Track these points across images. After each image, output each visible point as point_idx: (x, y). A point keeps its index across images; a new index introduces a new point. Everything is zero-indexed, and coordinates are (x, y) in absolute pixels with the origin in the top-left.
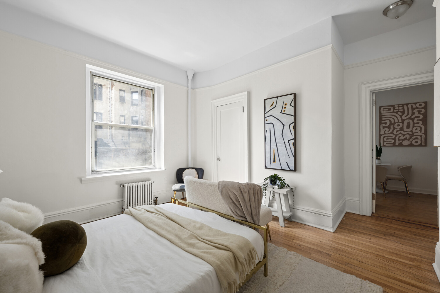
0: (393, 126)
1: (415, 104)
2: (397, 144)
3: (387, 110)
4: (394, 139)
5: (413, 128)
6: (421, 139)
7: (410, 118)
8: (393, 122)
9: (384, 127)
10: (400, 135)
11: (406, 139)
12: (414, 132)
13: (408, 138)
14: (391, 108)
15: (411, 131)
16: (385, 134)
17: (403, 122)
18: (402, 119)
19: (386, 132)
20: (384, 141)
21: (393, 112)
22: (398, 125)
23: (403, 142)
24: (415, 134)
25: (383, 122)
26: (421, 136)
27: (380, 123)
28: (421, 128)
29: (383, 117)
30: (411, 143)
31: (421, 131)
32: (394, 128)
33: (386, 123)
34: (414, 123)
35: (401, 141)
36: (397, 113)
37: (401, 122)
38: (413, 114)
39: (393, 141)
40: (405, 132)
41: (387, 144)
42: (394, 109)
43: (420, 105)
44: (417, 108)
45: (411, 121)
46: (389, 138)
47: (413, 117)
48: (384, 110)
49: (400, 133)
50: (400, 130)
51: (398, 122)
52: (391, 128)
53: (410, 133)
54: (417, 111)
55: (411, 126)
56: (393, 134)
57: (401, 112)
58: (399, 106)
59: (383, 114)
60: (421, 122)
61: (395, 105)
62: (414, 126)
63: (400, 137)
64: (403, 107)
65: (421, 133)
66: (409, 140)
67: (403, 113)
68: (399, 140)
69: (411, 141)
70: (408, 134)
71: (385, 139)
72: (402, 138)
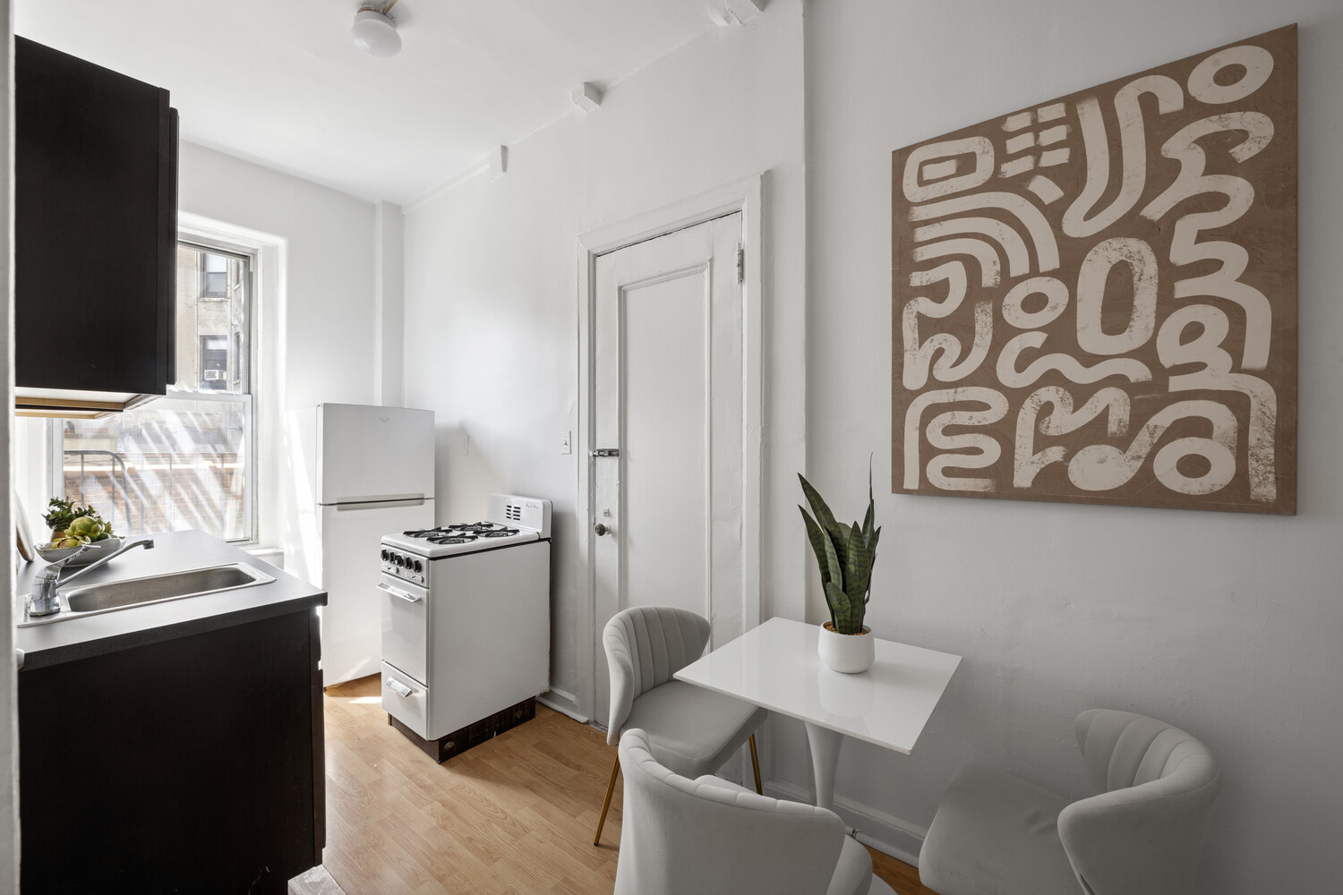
0: (989, 307)
1: (1179, 70)
2: (1024, 476)
3: (950, 167)
4: (1003, 432)
5: (1161, 317)
6: (1243, 431)
7: (1131, 225)
8: (989, 278)
9: (928, 327)
10: (1049, 394)
11: (1095, 432)
12: (1167, 360)
13: (1113, 427)
14: (978, 152)
15: (1146, 353)
16: (933, 384)
17: (1068, 273)
18: (1062, 239)
19: (944, 372)
20: (927, 452)
21: (996, 183)
22: (1035, 303)
23: (1073, 466)
24: (1177, 384)
25: (918, 279)
26: (1237, 403)
27: (902, 294)
28: (1236, 314)
29: (922, 234)
30: (1146, 473)
31: (1234, 344)
32: (1003, 333)
33: (938, 292)
34: (1169, 274)
35: (1055, 454)
36: (1018, 185)
37: (1052, 274)
38: (1162, 173)
39: (992, 451)
40: (1089, 360)
41: (948, 472)
42: (1002, 157)
43: (1230, 75)
44: (1194, 110)
45: (1137, 248)
46: (963, 418)
47: (1156, 210)
48: (926, 177)
49: (1054, 377)
50: (1047, 349)
51: (1034, 271)
52: (978, 328)
53: (1138, 372)
54: (1201, 141)
55: (1145, 299)
56: (997, 385)
57: (1050, 173)
58: (1034, 121)
59: (920, 214)
60: (1235, 257)
61: (1003, 119)
62: (1167, 304)
63: (1046, 410)
64: (1072, 120)
65: (1237, 368)
66: (1122, 443)
67: (1072, 177)
68: (1042, 442)
69: (1144, 451)
70: (1117, 381)
71: (935, 437)
72: (1065, 420)
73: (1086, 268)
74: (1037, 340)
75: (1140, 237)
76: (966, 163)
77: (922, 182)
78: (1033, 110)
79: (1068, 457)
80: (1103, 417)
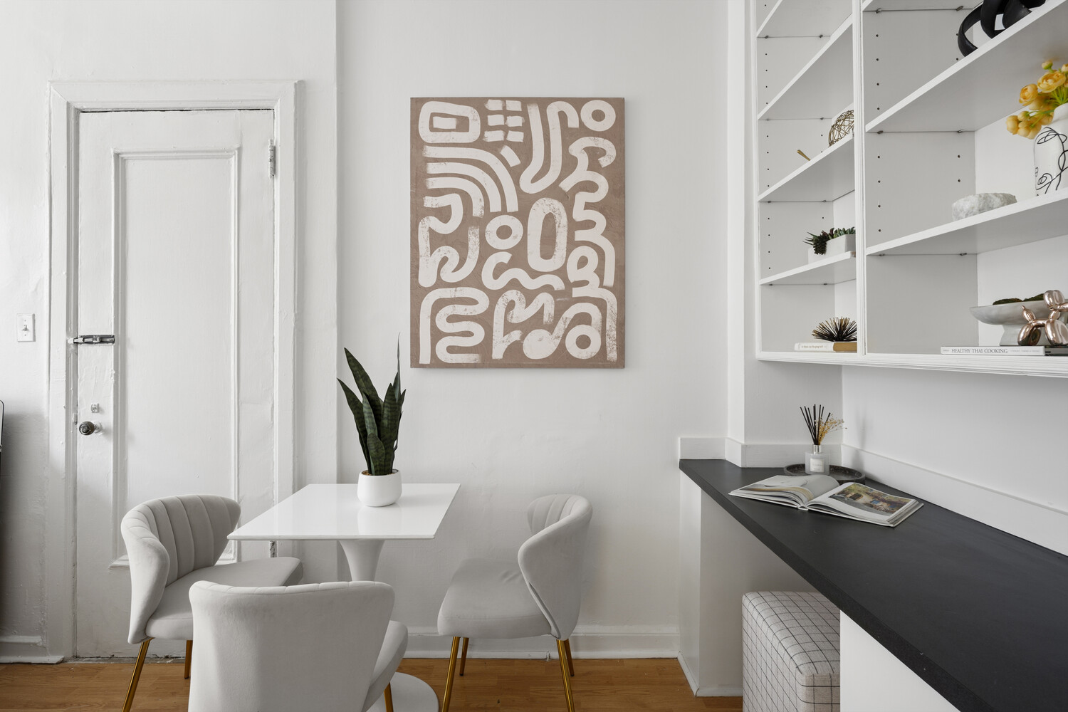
0: (477, 231)
1: (578, 103)
2: (498, 352)
3: (452, 123)
4: (485, 320)
5: (569, 251)
6: (604, 322)
7: (553, 191)
8: (477, 211)
9: (437, 240)
10: (512, 295)
11: (536, 322)
12: (572, 279)
13: (546, 318)
14: (470, 118)
15: (561, 272)
16: (440, 284)
17: (523, 215)
18: (520, 193)
19: (448, 276)
20: (437, 335)
21: (480, 144)
22: (504, 232)
23: (526, 343)
24: (577, 292)
25: (430, 202)
26: (601, 304)
27: (418, 213)
28: (601, 253)
29: (432, 168)
30: (562, 346)
31: (600, 271)
32: (486, 251)
33: (444, 214)
34: (574, 226)
35: (516, 335)
36: (494, 148)
37: (514, 214)
38: (569, 164)
39: (479, 333)
40: (534, 274)
41: (451, 350)
42: (485, 127)
43: (598, 116)
44: (584, 131)
45: (557, 206)
46: (460, 310)
47: (567, 185)
48: (435, 126)
49: (514, 284)
50: (512, 264)
51: (504, 211)
52: (470, 245)
53: (558, 284)
54: (587, 149)
55: (562, 239)
56: (481, 287)
57: (513, 145)
58: (504, 107)
59: (431, 152)
60: (600, 220)
61: (486, 99)
62: (572, 244)
63: (511, 305)
64: (524, 114)
65: (601, 286)
66: (551, 328)
67: (524, 150)
68: (509, 327)
69: (561, 334)
70: (547, 288)
71: (443, 325)
72: (522, 313)
73: (532, 213)
74: (506, 257)
75: (560, 200)
76: (463, 124)
77: (433, 129)
78: (504, 99)
79: (523, 338)
80: (540, 312)
